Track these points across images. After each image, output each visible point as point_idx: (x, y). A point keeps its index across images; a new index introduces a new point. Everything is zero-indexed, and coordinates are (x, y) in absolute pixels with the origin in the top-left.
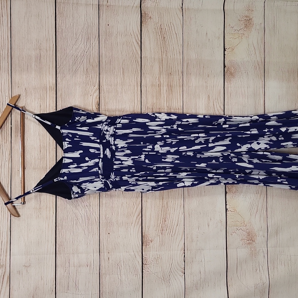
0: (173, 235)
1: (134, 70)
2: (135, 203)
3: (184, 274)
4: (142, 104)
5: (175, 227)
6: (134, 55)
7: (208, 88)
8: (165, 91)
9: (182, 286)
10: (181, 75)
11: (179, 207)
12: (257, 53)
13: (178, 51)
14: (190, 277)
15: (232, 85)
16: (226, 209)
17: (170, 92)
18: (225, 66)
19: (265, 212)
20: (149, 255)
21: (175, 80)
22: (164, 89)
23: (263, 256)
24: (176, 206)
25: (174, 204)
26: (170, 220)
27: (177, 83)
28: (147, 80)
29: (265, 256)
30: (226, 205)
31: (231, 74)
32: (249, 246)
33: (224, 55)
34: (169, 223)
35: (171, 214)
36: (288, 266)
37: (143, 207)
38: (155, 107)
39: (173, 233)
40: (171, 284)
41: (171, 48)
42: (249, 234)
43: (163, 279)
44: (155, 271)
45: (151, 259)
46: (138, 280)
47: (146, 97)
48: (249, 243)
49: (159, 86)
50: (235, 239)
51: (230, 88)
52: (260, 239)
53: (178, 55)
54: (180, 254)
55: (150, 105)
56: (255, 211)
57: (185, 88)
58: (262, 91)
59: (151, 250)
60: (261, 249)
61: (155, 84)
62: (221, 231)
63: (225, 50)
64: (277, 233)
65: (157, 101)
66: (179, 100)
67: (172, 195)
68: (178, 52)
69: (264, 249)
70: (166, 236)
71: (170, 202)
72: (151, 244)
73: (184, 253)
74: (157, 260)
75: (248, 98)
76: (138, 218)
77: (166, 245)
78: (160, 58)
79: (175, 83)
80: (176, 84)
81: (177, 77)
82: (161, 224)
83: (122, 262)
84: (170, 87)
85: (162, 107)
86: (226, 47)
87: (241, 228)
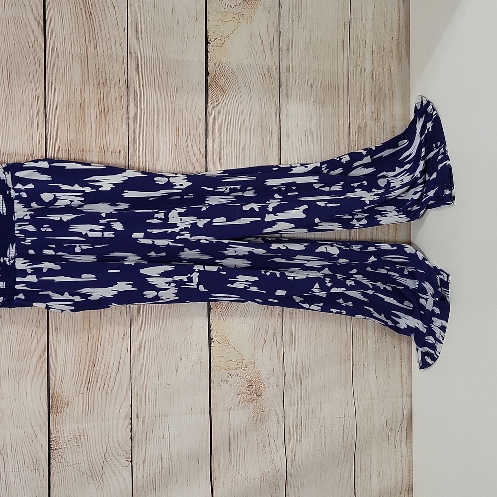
0: (109, 391)
1: (31, 74)
2: (34, 332)
3: (131, 462)
4: (48, 141)
5: (113, 375)
6: (31, 45)
7: (177, 113)
8: (93, 118)
9: (126, 485)
10: (124, 87)
11: (121, 339)
12: (268, 50)
13: (118, 40)
14: (141, 467)
15: (221, 111)
16: (210, 339)
17: (103, 120)
18: (207, 73)
19: (280, 343)
20: (65, 429)
21: (113, 96)
22: (92, 112)
23: (276, 421)
24: (116, 337)
25: (112, 332)
26: (103, 363)
27: (118, 103)
28: (57, 95)
29: (280, 421)
30: (210, 331)
31: (219, 88)
32: (251, 405)
33: (207, 51)
34: (102, 368)
35: (106, 350)
36: (321, 437)
37: (50, 341)
38: (74, 148)
39: (110, 388)
40: (106, 484)
41: (104, 36)
42: (250, 383)
43: (89, 474)
44: (74, 461)
45: (66, 438)
46: (41, 481)
47: (56, 128)
48: (252, 400)
49: (82, 106)
50: (225, 395)
51: (216, 115)
52: (271, 391)
53: (119, 48)
54: (123, 425)
55: (64, 144)
56: (262, 340)
57: (132, 113)
58: (275, 120)
59: (67, 421)
60: (273, 409)
61: (73, 102)
62: (200, 379)
63: (207, 43)
64: (301, 379)
65: (78, 136)
66: (120, 134)
67: (107, 316)
68: (118, 43)
69: (277, 408)
70: (96, 393)
71: (104, 328)
72: (67, 410)
73: (131, 424)
74: (79, 439)
75: (250, 134)
76: (42, 360)
77: (96, 410)
78: (84, 52)
79: (113, 102)
80: (114, 105)
81: (117, 91)
82: (86, 371)
83: (9, 447)
84: (104, 110)
85: (88, 148)
86: (209, 38)
87: (238, 372)
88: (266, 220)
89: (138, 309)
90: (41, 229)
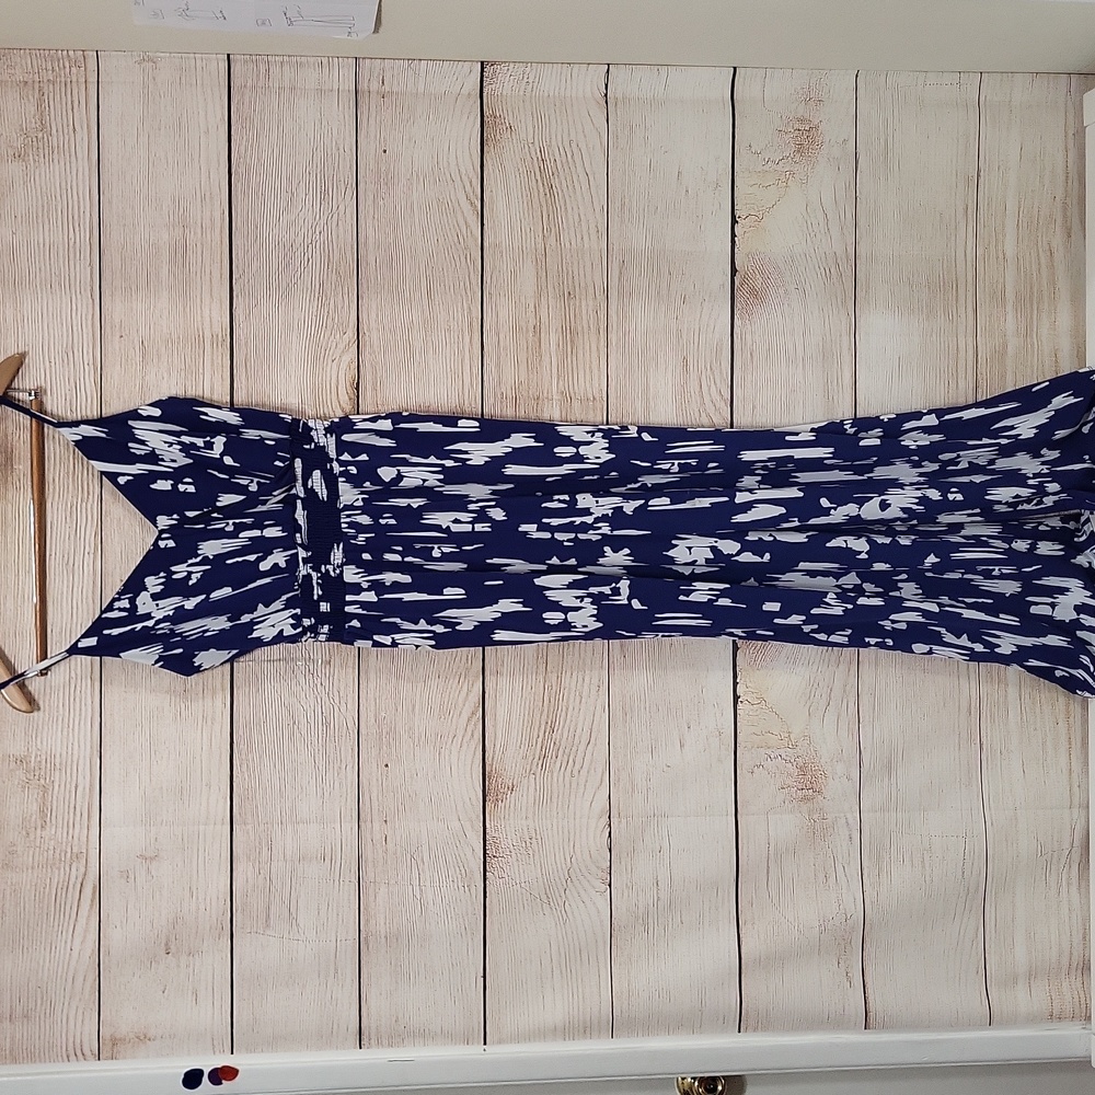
0: (575, 773)
1: (462, 284)
2: (463, 677)
3: (610, 886)
4: (485, 383)
5: (582, 748)
6: (461, 240)
7: (684, 337)
8: (553, 347)
9: (601, 922)
10: (601, 297)
11: (593, 692)
12: (835, 231)
13: (592, 226)
14: (626, 894)
15: (757, 329)
16: (736, 698)
17: (569, 350)
18: (734, 271)
19: (853, 708)
20: (507, 828)
21: (584, 312)
22: (552, 339)
23: (847, 838)
24: (586, 687)
25: (580, 680)
26: (566, 728)
27: (591, 322)
28: (502, 312)
29: (853, 836)
30: (735, 684)
31: (754, 293)
32: (805, 808)
33: (733, 235)
34: (565, 736)
35: (571, 708)
36: (923, 867)
37: (487, 691)
38: (525, 394)
39: (577, 767)
40: (570, 917)
41: (570, 217)
42: (803, 770)
43: (544, 897)
44: (522, 876)
45: (510, 841)
46: (472, 903)
47: (498, 365)
48: (805, 799)
49: (537, 330)
50: (761, 789)
51: (749, 337)
52: (837, 787)
53: (594, 237)
54: (597, 827)
55: (509, 388)
56: (823, 703)
57: (613, 337)
58: (846, 342)
59: (512, 814)
60: (842, 815)
61: (523, 324)
62: (719, 760)
63: (734, 221)
64: (889, 768)
65: (531, 376)
66: (596, 371)
67: (573, 655)
68: (593, 231)
69: (849, 816)
70: (555, 774)
71: (569, 674)
72: (511, 798)
73: (610, 825)
74: (528, 844)
75: (804, 366)
76: (474, 719)
77: (555, 800)
78: (540, 246)
79: (585, 322)
80: (586, 326)
81: (591, 303)
82: (540, 740)
83: (425, 848)
84: (570, 333)
85: (545, 395)
86: (737, 214)
87: (782, 752)
88: (737, 501)
89: (621, 646)
90: (381, 521)
